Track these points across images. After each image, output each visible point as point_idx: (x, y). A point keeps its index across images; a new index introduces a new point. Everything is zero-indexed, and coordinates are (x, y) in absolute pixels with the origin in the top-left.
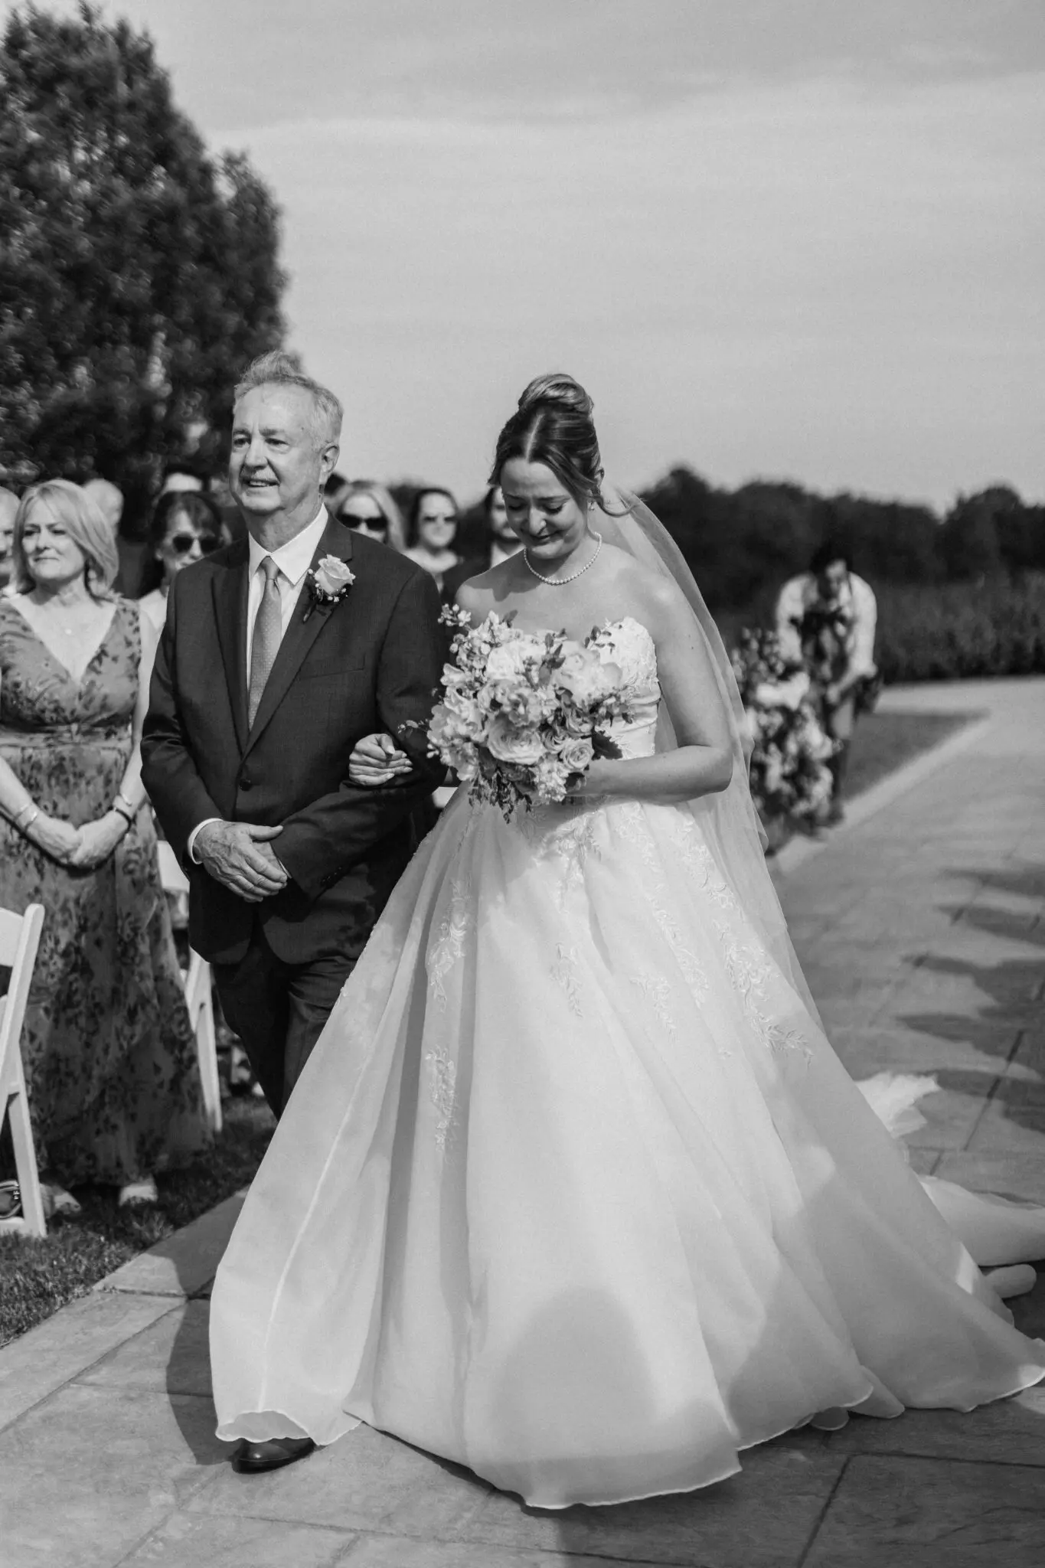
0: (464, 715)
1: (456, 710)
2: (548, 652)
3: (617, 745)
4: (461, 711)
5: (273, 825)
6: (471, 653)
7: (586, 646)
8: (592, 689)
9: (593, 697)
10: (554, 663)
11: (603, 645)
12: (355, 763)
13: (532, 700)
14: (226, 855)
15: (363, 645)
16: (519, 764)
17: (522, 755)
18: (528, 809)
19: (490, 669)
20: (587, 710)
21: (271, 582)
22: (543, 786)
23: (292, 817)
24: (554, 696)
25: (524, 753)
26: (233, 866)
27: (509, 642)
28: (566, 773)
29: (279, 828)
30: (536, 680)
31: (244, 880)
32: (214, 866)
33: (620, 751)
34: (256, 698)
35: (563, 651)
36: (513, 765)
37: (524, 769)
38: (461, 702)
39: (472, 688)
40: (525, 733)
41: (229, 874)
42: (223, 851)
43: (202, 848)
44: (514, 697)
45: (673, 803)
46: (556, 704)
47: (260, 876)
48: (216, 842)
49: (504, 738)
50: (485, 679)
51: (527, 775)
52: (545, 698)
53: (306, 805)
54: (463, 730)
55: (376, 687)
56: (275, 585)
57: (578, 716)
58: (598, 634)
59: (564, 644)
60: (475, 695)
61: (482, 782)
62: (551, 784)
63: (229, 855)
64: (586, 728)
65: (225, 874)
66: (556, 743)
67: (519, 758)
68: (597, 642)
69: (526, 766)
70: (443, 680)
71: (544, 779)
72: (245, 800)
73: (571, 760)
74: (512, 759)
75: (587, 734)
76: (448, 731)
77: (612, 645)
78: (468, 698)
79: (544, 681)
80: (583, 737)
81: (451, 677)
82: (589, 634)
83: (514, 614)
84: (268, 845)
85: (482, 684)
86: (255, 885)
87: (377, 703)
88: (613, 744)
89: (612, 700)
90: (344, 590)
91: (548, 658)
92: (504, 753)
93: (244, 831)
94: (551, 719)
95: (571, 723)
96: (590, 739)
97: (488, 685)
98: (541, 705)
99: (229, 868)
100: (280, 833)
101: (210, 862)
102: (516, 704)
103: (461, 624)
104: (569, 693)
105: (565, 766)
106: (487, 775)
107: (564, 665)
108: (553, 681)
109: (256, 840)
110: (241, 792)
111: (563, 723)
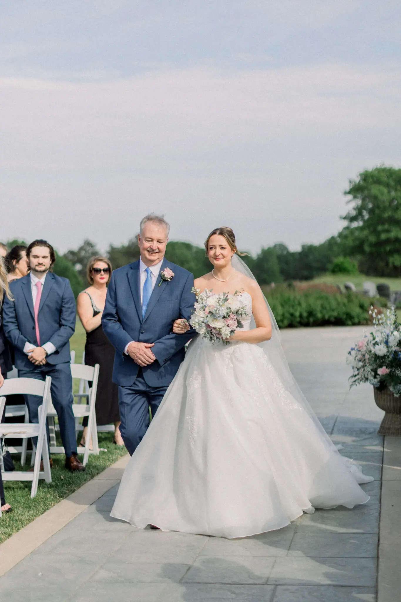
0: (201, 316)
1: (199, 315)
2: (224, 297)
3: (242, 324)
4: (200, 315)
5: (151, 343)
6: (202, 299)
7: (234, 295)
8: (236, 307)
9: (237, 309)
10: (226, 300)
11: (239, 295)
12: (175, 327)
13: (220, 309)
14: (139, 352)
15: (177, 293)
16: (217, 328)
17: (218, 325)
18: (219, 341)
19: (208, 303)
20: (235, 312)
21: (149, 275)
22: (224, 334)
23: (156, 342)
24: (226, 308)
25: (218, 324)
26: (141, 355)
27: (212, 296)
28: (230, 330)
29: (153, 344)
30: (221, 304)
31: (143, 359)
32: (134, 354)
33: (243, 326)
34: (144, 308)
35: (228, 297)
36: (215, 328)
37: (219, 329)
38: (200, 312)
39: (204, 308)
40: (218, 318)
41: (139, 357)
42: (138, 351)
43: (130, 350)
44: (216, 309)
45: (256, 343)
46: (227, 311)
47: (148, 358)
48: (135, 347)
49: (213, 321)
50: (207, 305)
51: (220, 331)
52: (224, 309)
53: (161, 338)
54: (202, 319)
55: (180, 305)
56: (150, 276)
57: (233, 314)
58: (237, 293)
59: (229, 295)
60: (204, 310)
61: (207, 334)
62: (226, 333)
63: (139, 351)
64: (235, 318)
65: (137, 357)
66: (227, 322)
67: (217, 326)
68: (237, 295)
69: (219, 328)
70: (195, 307)
71: (224, 332)
72: (142, 337)
73: (232, 326)
74: (215, 326)
75: (235, 319)
76: (197, 320)
77: (241, 295)
78: (202, 311)
79: (223, 305)
80: (235, 320)
81: (196, 305)
82: (235, 293)
83: (212, 290)
84: (149, 349)
85: (206, 307)
86: (146, 360)
87: (180, 309)
88: (241, 323)
89: (242, 309)
90: (171, 278)
91: (224, 299)
92: (212, 325)
93: (143, 345)
94: (226, 315)
95: (231, 316)
96: (236, 321)
97: (208, 307)
98: (223, 311)
99: (139, 355)
100: (153, 346)
101: (132, 354)
102: (216, 311)
103: (198, 292)
104: (230, 308)
105: (230, 329)
106: (208, 332)
107: (228, 300)
108: (225, 305)
109: (146, 348)
110: (141, 334)
111: (229, 316)
